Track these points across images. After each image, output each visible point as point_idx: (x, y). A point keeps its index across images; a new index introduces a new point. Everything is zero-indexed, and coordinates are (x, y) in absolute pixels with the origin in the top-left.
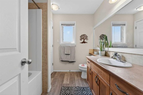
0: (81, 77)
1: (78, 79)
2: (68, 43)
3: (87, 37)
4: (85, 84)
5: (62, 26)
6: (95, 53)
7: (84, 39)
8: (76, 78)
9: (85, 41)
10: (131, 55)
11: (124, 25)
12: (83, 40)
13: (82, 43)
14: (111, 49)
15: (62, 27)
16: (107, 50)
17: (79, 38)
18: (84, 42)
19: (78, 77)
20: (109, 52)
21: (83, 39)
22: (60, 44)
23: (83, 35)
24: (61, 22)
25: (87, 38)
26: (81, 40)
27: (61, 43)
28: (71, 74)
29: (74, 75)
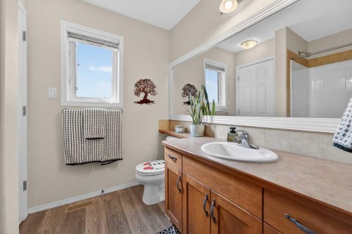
0: (143, 203)
1: (137, 212)
2: (95, 101)
3: (153, 87)
4: (159, 221)
5: (71, 39)
6: (177, 130)
7: (145, 91)
8: (128, 210)
9: (150, 97)
10: (263, 130)
11: (223, 70)
12: (142, 95)
13: (141, 102)
14: (217, 119)
15: (69, 42)
16: (209, 122)
17: (133, 88)
18: (145, 101)
19: (133, 204)
20: (212, 126)
21: (143, 91)
22: (63, 104)
23: (144, 81)
24: (66, 26)
25: (153, 91)
26: (137, 94)
27: (68, 99)
28: (110, 200)
29: (120, 204)
